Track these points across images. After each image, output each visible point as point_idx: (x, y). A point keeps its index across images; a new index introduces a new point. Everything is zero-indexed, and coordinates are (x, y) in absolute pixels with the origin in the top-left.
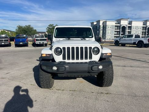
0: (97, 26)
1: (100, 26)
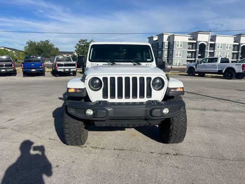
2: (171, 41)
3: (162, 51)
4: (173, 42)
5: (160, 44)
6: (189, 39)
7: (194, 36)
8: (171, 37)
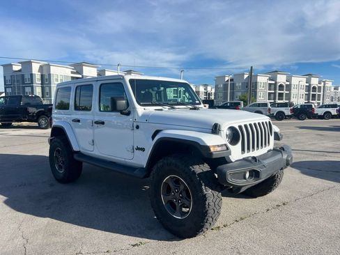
0: (23, 75)
1: (32, 75)
2: (45, 73)
3: (32, 87)
4: (50, 75)
5: (27, 77)
6: (72, 73)
7: (78, 68)
8: (44, 68)
